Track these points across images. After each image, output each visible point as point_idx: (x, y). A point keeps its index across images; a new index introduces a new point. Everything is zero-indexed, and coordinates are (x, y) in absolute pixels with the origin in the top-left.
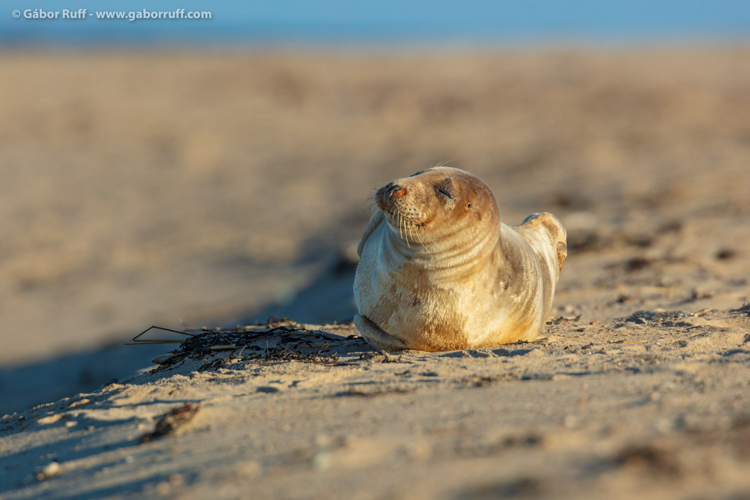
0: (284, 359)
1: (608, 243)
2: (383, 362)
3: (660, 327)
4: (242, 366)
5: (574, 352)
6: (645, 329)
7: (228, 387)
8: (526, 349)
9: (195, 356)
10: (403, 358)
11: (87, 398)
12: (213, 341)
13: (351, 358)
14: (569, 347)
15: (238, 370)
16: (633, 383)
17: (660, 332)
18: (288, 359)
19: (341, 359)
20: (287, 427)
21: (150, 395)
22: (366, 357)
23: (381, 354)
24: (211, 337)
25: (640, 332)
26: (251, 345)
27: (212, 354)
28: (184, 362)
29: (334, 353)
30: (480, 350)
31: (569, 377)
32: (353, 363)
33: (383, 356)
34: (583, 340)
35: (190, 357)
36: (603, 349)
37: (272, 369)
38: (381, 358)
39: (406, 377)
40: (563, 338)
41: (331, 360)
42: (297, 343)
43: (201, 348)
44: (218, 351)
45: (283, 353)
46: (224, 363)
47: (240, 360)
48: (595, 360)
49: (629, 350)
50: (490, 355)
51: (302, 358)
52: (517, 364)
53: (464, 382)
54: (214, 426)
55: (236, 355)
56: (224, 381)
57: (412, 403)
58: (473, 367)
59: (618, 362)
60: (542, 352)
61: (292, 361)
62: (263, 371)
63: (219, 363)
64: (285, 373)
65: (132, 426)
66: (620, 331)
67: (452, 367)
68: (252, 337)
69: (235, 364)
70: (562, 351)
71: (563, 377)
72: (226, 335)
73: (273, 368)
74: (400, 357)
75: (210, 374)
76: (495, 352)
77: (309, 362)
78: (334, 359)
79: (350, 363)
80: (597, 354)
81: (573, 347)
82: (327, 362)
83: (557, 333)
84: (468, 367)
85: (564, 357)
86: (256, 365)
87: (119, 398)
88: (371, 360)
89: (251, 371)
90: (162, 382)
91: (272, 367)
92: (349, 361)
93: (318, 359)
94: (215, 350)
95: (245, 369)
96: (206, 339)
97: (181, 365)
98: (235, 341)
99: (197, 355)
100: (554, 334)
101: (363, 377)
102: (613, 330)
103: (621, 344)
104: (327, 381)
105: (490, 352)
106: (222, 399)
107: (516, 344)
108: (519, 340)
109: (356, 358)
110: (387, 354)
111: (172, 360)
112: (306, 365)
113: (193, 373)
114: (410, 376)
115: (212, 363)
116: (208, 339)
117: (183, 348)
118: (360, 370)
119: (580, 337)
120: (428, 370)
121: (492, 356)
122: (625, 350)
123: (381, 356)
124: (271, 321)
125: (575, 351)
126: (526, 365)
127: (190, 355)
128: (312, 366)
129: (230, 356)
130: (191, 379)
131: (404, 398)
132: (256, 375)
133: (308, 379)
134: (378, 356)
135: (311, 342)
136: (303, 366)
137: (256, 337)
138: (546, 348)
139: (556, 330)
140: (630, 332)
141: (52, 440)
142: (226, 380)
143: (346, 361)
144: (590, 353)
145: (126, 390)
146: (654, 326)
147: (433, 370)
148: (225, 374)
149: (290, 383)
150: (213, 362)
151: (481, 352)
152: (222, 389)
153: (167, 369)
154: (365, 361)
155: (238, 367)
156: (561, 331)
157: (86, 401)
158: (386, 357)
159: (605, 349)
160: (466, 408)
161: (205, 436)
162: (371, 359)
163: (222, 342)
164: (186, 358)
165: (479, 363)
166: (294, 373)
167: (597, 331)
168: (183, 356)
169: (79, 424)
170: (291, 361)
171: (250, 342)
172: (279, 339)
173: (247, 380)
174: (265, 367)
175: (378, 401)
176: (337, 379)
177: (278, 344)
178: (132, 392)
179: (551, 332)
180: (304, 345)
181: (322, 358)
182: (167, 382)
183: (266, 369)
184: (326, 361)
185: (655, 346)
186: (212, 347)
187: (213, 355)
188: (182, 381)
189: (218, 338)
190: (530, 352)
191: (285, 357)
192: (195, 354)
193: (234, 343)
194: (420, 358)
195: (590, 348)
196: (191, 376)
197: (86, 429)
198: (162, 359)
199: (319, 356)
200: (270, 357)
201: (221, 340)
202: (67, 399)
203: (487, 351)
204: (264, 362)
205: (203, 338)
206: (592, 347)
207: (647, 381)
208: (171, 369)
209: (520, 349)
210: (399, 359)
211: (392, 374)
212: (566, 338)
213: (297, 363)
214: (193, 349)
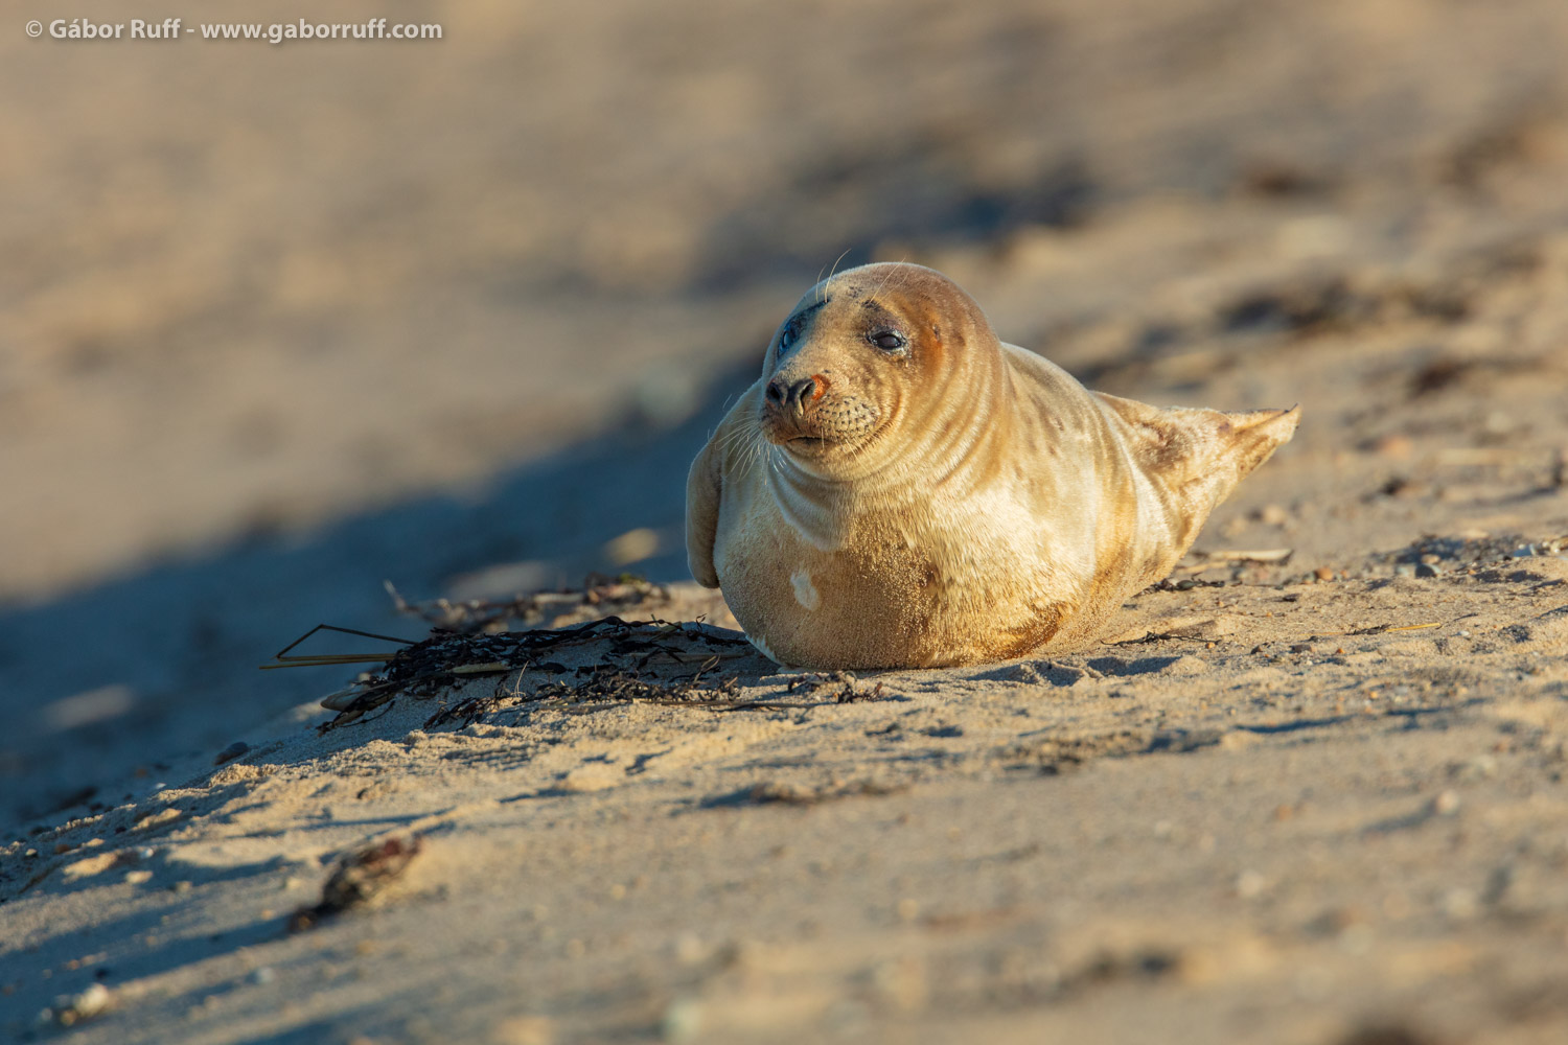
0: (618, 698)
1: (1373, 308)
2: (841, 700)
3: (1472, 585)
4: (524, 716)
5: (1273, 661)
6: (1436, 589)
7: (490, 776)
8: (1164, 656)
9: (418, 690)
10: (887, 685)
11: (174, 805)
12: (458, 654)
13: (769, 689)
14: (1261, 648)
15: (514, 726)
16: (1401, 756)
17: (1470, 596)
18: (626, 697)
19: (747, 693)
20: (619, 891)
21: (313, 801)
22: (803, 688)
23: (835, 678)
24: (453, 647)
25: (1426, 598)
26: (544, 662)
27: (456, 684)
28: (393, 703)
29: (729, 679)
30: (1060, 663)
31: (1259, 738)
32: (772, 701)
33: (841, 684)
34: (1295, 628)
35: (407, 694)
36: (1339, 651)
37: (590, 723)
38: (837, 688)
39: (892, 740)
40: (1251, 618)
41: (723, 696)
42: (646, 654)
43: (430, 672)
44: (470, 676)
45: (614, 683)
46: (482, 708)
47: (518, 699)
48: (1321, 684)
49: (1399, 653)
50: (1084, 673)
51: (657, 694)
52: (1142, 699)
53: (1021, 755)
54: (454, 886)
55: (508, 691)
56: (485, 757)
57: (902, 820)
58: (1043, 710)
59: (1372, 689)
60: (1202, 662)
61: (636, 701)
62: (569, 727)
63: (472, 708)
64: (618, 734)
65: (274, 883)
66: (1379, 599)
67: (996, 711)
68: (545, 644)
69: (506, 712)
70: (1248, 657)
71: (1246, 736)
72: (487, 640)
73: (593, 720)
74: (880, 685)
75: (450, 739)
76: (1093, 664)
77: (673, 703)
78: (730, 694)
79: (766, 702)
80: (1324, 666)
81: (1272, 647)
82: (713, 701)
83: (1236, 608)
84: (1031, 711)
85: (1249, 677)
86: (555, 713)
87: (245, 809)
88: (815, 693)
89: (544, 727)
90: (343, 761)
91: (589, 717)
92: (765, 697)
93: (694, 694)
94: (462, 676)
95: (528, 724)
96: (440, 652)
97: (387, 710)
98: (506, 653)
99: (423, 688)
100: (1231, 609)
101: (795, 742)
102: (1363, 597)
103: (1381, 637)
104: (713, 755)
105: (1082, 667)
106: (477, 808)
107: (1142, 643)
108: (1149, 634)
109: (779, 689)
110: (851, 679)
111: (366, 699)
112: (667, 709)
113: (412, 734)
114: (899, 738)
115: (455, 710)
116: (446, 651)
117: (391, 672)
118: (788, 724)
119: (1289, 614)
120: (940, 722)
121: (1087, 675)
122: (1388, 652)
123: (836, 685)
124: (593, 581)
125: (1276, 656)
126: (1162, 703)
127: (406, 689)
128: (680, 713)
129: (496, 693)
130: (407, 750)
131: (881, 808)
132: (553, 742)
133: (672, 749)
134: (830, 685)
135: (680, 651)
136: (659, 713)
137: (554, 642)
138: (1210, 651)
139: (1234, 600)
140: (1403, 599)
141: (97, 918)
142: (486, 756)
143: (757, 699)
144: (1310, 663)
145: (262, 787)
146: (1458, 582)
147: (952, 723)
148: (483, 737)
149: (630, 762)
150: (458, 707)
151: (1063, 666)
152: (477, 782)
153: (356, 721)
154: (801, 696)
155: (516, 719)
156: (1246, 602)
157: (172, 813)
158: (848, 686)
159: (1343, 651)
160: (1022, 834)
161: (435, 910)
162: (812, 691)
163: (479, 657)
164: (397, 695)
165: (1057, 701)
166: (638, 736)
167: (1327, 599)
168: (392, 690)
169: (156, 877)
170: (632, 703)
171: (541, 654)
172: (606, 645)
173: (534, 755)
174: (575, 718)
175: (823, 815)
176: (736, 750)
177: (603, 658)
178: (275, 791)
179: (1222, 604)
180: (663, 657)
181: (703, 692)
182: (354, 760)
183: (576, 722)
184: (713, 699)
185: (1457, 640)
186: (457, 670)
187: (459, 688)
188: (387, 757)
189: (469, 648)
190: (1174, 664)
191: (618, 692)
192: (418, 685)
193: (505, 657)
194: (924, 684)
195: (1309, 649)
196: (410, 744)
197: (172, 888)
198: (345, 699)
199: (696, 687)
200: (586, 694)
201: (475, 651)
202: (130, 806)
203: (1075, 663)
204: (571, 706)
205: (433, 648)
206: (1316, 648)
207: (1434, 748)
208: (364, 722)
209: (1152, 656)
210: (877, 690)
211: (860, 733)
212: (1257, 619)
213: (646, 705)
214: (412, 674)
